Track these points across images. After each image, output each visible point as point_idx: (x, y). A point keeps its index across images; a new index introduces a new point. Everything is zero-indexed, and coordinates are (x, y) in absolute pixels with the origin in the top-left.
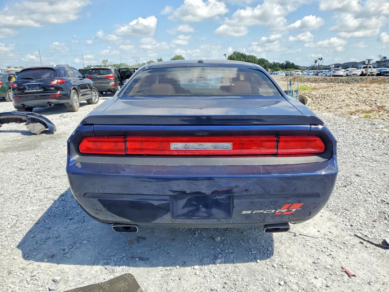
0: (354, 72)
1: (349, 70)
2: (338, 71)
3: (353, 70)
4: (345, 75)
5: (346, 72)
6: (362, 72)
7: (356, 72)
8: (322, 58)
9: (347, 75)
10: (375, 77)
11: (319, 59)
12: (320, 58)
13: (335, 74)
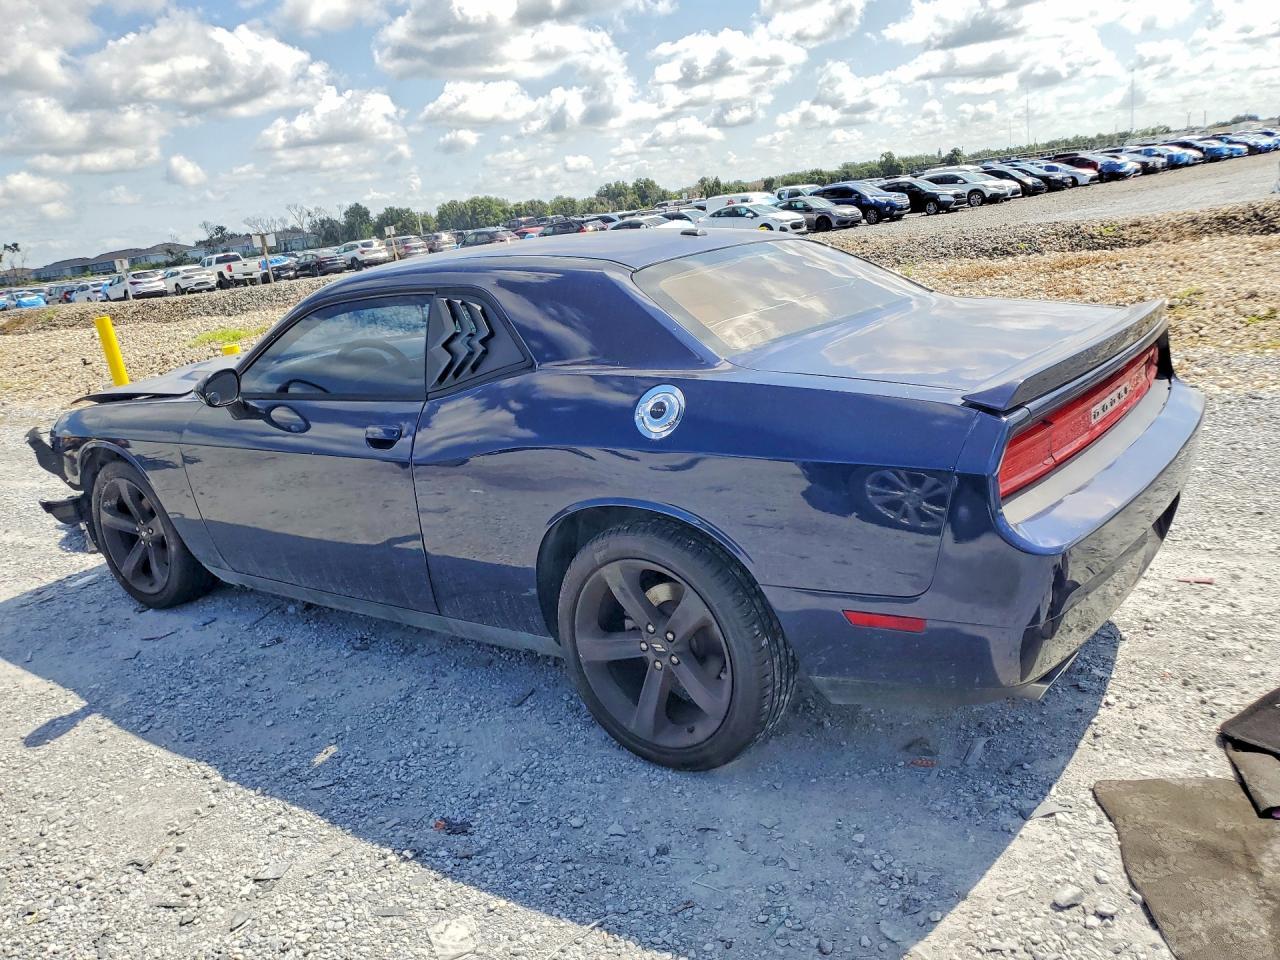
0: (198, 278)
1: (178, 273)
2: (147, 280)
3: (190, 271)
4: (171, 288)
5: (172, 281)
6: (221, 274)
7: (204, 276)
8: (15, 245)
9: (180, 291)
10: (261, 287)
11: (6, 247)
12: (10, 244)
13: (142, 288)
